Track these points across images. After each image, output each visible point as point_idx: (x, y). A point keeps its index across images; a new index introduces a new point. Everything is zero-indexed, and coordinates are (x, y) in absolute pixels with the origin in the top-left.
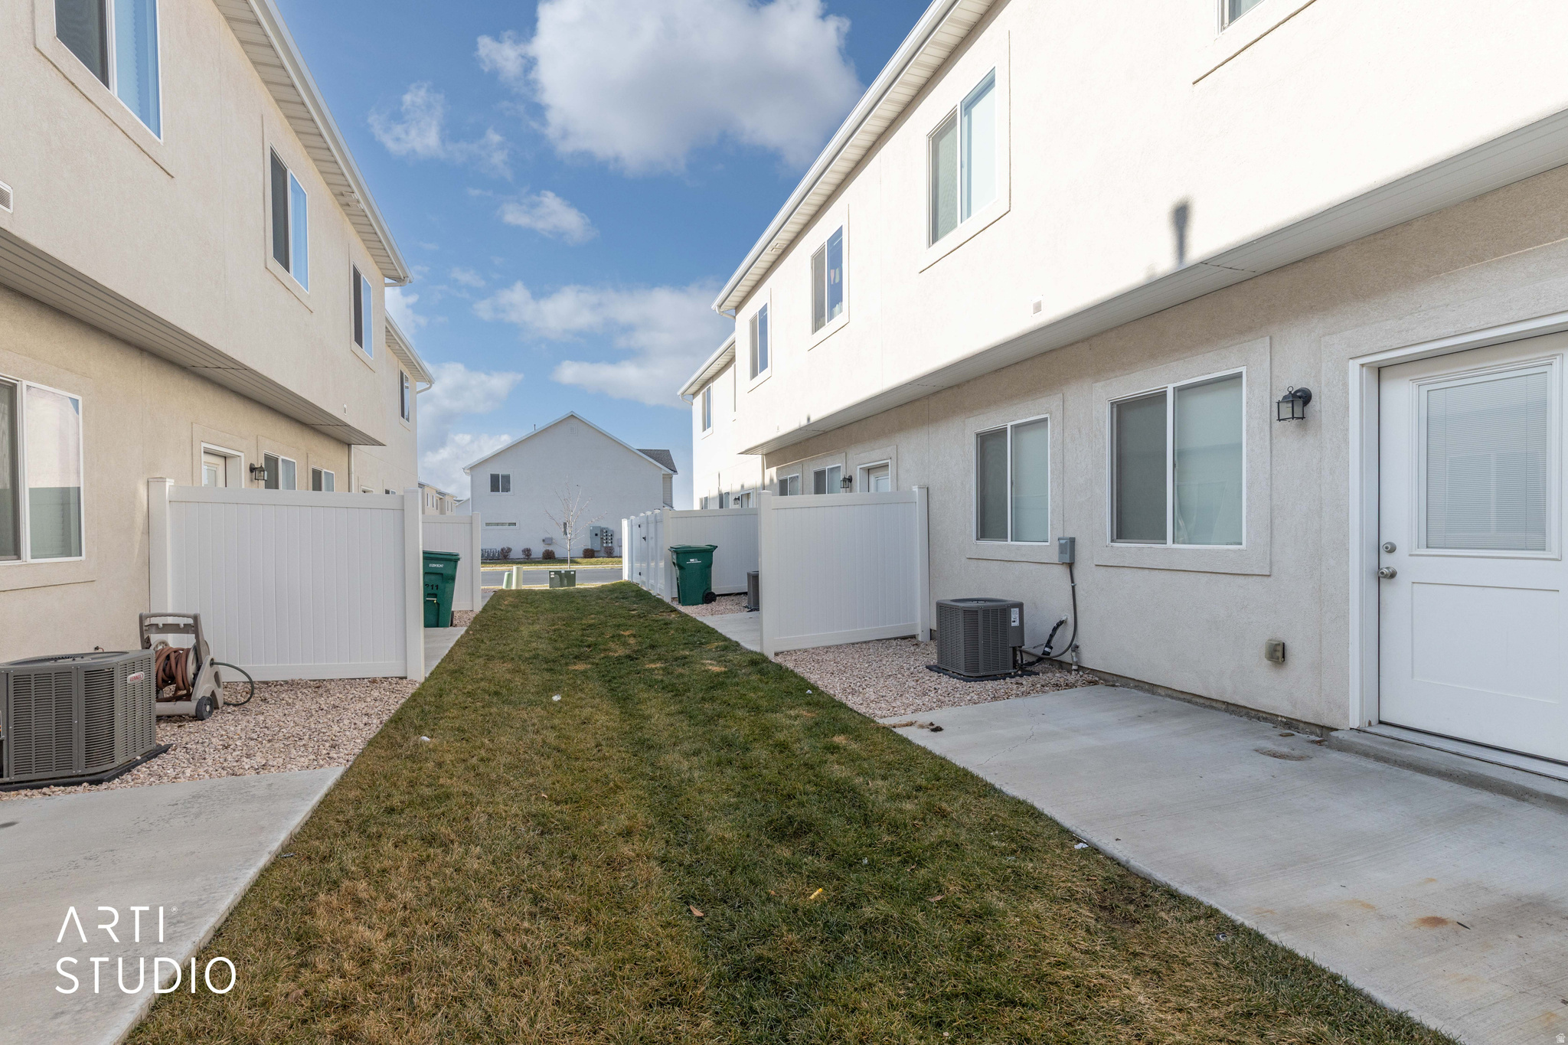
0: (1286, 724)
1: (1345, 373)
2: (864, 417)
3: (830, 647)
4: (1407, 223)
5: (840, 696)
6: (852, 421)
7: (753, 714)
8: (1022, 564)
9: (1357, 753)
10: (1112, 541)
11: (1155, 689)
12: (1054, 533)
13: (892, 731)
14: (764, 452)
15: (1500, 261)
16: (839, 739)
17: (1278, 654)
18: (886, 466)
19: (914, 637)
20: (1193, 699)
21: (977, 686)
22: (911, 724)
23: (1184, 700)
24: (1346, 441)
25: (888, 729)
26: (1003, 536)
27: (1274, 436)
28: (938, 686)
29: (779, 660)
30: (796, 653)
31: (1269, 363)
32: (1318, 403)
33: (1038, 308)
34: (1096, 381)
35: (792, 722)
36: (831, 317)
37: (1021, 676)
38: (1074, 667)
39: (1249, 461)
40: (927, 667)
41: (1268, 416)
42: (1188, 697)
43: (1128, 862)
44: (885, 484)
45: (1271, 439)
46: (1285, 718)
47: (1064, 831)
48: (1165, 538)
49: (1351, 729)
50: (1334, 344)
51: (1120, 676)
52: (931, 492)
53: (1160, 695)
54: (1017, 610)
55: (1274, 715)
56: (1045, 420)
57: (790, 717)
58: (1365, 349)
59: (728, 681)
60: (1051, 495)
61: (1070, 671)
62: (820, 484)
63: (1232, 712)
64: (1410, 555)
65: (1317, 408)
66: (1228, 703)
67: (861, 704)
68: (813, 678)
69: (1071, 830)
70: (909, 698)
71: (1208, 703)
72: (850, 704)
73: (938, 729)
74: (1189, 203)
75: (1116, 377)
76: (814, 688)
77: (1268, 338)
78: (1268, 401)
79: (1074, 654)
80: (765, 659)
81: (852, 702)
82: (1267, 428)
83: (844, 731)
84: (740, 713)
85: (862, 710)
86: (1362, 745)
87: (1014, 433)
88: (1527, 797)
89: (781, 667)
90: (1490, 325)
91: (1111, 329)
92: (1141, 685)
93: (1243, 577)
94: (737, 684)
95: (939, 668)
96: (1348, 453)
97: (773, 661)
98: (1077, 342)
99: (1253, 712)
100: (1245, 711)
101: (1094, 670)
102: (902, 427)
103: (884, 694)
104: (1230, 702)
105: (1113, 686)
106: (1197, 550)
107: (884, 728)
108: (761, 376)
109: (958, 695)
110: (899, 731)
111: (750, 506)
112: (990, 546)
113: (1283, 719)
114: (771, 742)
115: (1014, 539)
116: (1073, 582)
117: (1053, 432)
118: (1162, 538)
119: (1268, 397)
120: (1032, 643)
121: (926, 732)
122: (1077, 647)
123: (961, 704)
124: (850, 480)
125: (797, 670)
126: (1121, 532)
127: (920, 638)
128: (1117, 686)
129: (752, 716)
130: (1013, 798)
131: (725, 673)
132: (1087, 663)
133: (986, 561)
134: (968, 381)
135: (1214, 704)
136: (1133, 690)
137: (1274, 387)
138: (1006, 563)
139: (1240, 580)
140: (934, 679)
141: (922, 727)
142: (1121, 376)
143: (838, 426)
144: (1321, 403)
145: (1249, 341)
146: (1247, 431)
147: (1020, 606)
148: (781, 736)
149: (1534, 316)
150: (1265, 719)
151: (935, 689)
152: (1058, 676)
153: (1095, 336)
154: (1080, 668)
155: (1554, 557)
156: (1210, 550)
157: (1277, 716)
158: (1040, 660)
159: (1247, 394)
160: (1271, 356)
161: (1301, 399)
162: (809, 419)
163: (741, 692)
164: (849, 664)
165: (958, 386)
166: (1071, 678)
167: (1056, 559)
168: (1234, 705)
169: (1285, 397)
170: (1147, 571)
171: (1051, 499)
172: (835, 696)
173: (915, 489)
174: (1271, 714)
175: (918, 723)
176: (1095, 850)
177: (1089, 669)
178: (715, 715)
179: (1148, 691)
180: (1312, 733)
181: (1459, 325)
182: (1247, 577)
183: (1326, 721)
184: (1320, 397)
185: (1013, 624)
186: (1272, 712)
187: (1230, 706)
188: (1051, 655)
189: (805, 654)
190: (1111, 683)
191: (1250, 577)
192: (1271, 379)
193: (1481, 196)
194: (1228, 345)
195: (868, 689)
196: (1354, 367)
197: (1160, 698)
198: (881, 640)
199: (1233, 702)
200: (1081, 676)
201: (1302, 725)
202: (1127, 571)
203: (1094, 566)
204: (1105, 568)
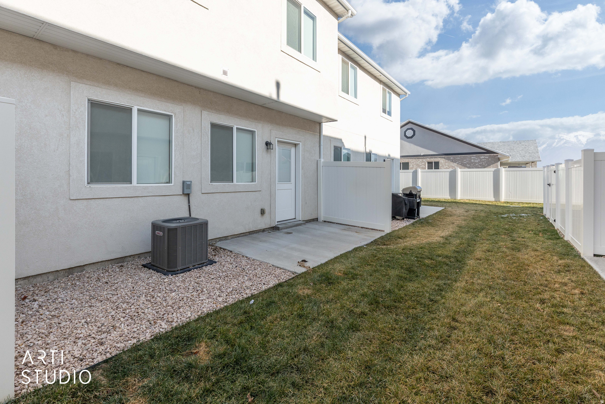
11: (227, 238)
12: (177, 178)
15: (292, 128)
17: (263, 212)
26: (128, 182)
31: (261, 131)
39: (257, 158)
41: (261, 146)
42: (238, 235)
45: (262, 153)
50: (273, 133)
53: (229, 239)
58: (278, 136)
60: (175, 158)
71: (244, 234)
73: (304, 261)
75: (213, 113)
77: (261, 124)
82: (261, 149)
92: (221, 239)
93: (255, 192)
96: (276, 160)
106: (244, 184)
112: (110, 188)
117: (176, 124)
118: (232, 180)
119: (261, 141)
133: (102, 200)
135: (246, 234)
136: (222, 242)
138: (129, 199)
146: (257, 149)
149: (295, 141)
155: (291, 183)
156: (247, 184)
159: (257, 138)
167: (179, 192)
170: (226, 193)
171: (175, 161)
181: (289, 138)
183: (272, 226)
187: (251, 232)
191: (257, 192)
192: (262, 136)
194: (252, 121)
201: (265, 229)
202: (217, 194)
203: (201, 194)
204: (207, 194)
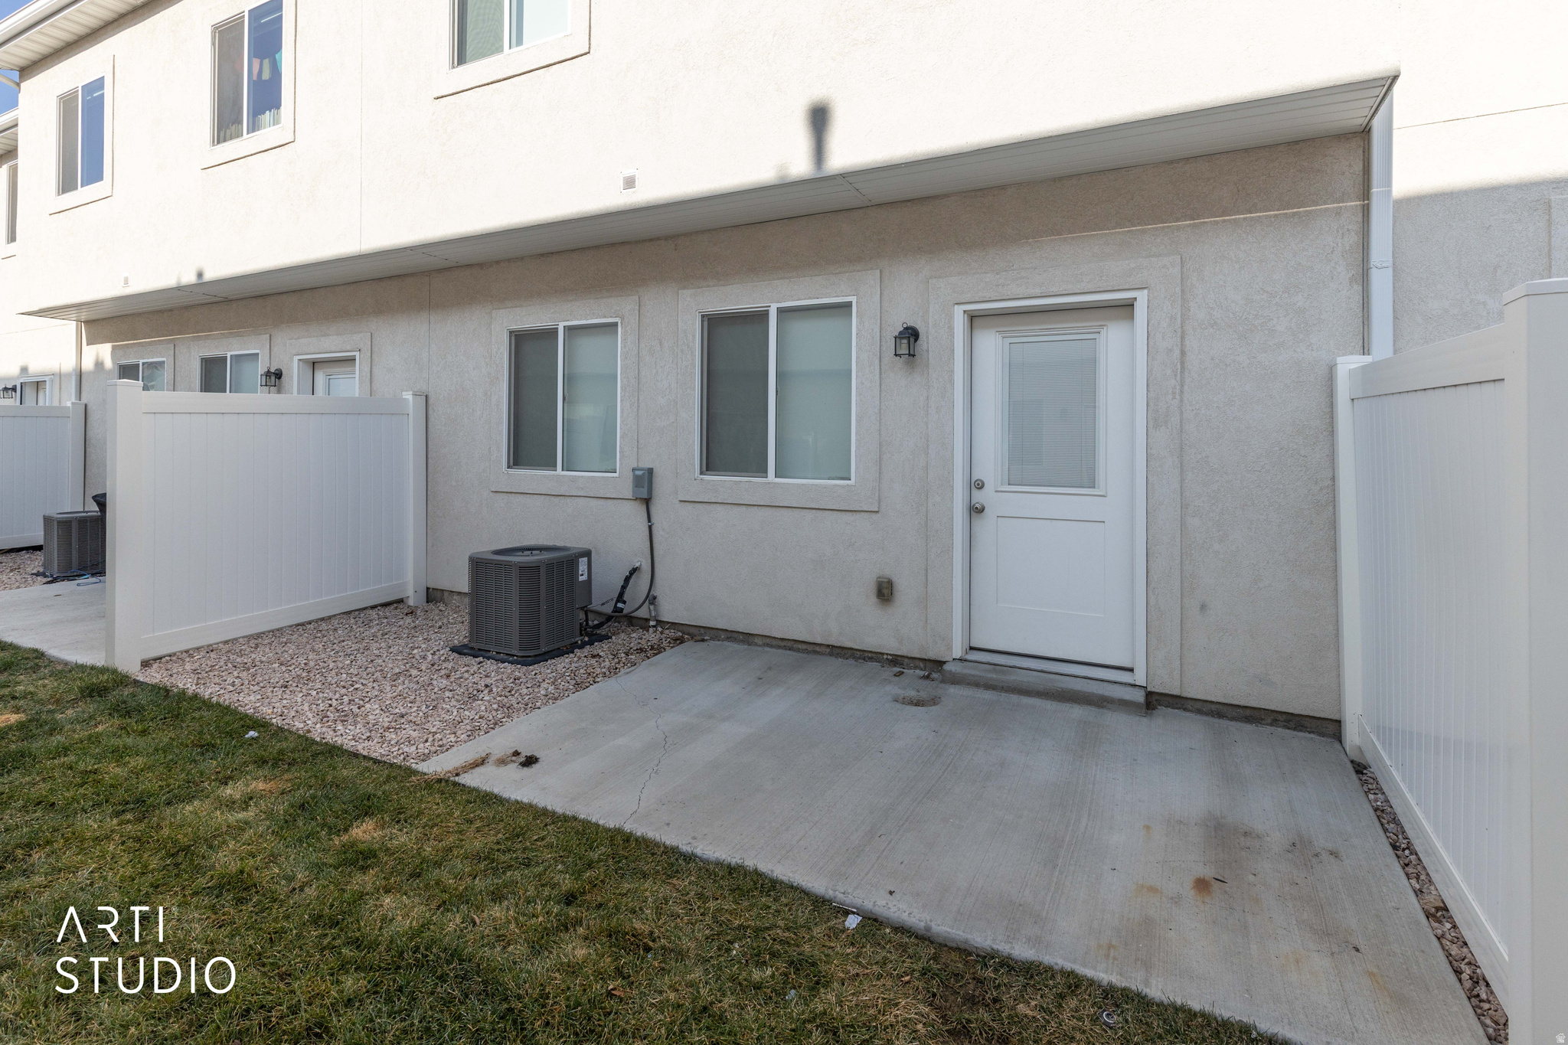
0: (892, 661)
1: (951, 317)
2: (309, 286)
3: (259, 636)
4: (1003, 188)
5: (319, 732)
6: (284, 290)
7: (129, 816)
8: (578, 499)
9: (968, 684)
10: (702, 473)
12: (625, 462)
13: (455, 784)
14: (83, 318)
15: (1073, 238)
16: (364, 832)
17: (885, 592)
18: (352, 360)
19: (401, 601)
20: (794, 646)
21: (545, 670)
22: (481, 762)
23: (785, 648)
24: (952, 382)
25: (447, 781)
26: (553, 465)
27: (883, 371)
28: (488, 681)
29: (154, 676)
30: (191, 656)
31: (879, 296)
32: (925, 343)
33: (630, 183)
34: (684, 288)
35: (241, 816)
36: (254, 127)
37: (591, 643)
38: (652, 623)
39: (859, 394)
40: (454, 650)
41: (878, 350)
42: (789, 644)
43: (928, 929)
44: (349, 386)
45: (880, 374)
46: (891, 655)
47: (819, 903)
48: (766, 471)
49: (954, 659)
50: (940, 288)
51: (709, 628)
52: (431, 401)
53: (756, 645)
54: (585, 559)
55: (880, 653)
56: (615, 325)
57: (230, 805)
58: (968, 297)
59: (36, 745)
60: (622, 417)
61: (646, 628)
62: (213, 375)
63: (837, 656)
64: (996, 491)
65: (925, 347)
66: (833, 646)
67: (368, 738)
68: (249, 702)
69: (827, 897)
70: (451, 709)
71: (810, 648)
72: (348, 744)
73: (530, 761)
74: (831, 106)
75: (708, 286)
76: (261, 724)
77: (878, 271)
78: (878, 334)
79: (652, 607)
80: (122, 680)
81: (345, 736)
82: (877, 362)
83: (365, 808)
84: (91, 824)
85: (376, 750)
86: (973, 676)
87: (566, 339)
88: (1105, 704)
89: (167, 691)
90: (1067, 292)
91: (703, 232)
92: (735, 635)
93: (850, 514)
94: (66, 750)
95: (472, 648)
96: (953, 394)
97: (141, 679)
98: (659, 239)
99: (858, 653)
100: (850, 652)
101: (675, 623)
102: (381, 309)
103: (403, 711)
104: (836, 645)
105: (703, 640)
106: (803, 485)
107: (440, 781)
108: (83, 193)
109: (525, 691)
110: (469, 779)
111: (41, 403)
112: (529, 477)
113: (889, 657)
114: (202, 881)
115: (565, 468)
116: (649, 521)
117: (624, 340)
118: (763, 470)
119: (878, 331)
120: (602, 599)
121: (513, 771)
122: (655, 598)
123: (538, 704)
124: (279, 375)
125: (206, 693)
126: (711, 463)
127: (411, 602)
128: (707, 640)
129: (129, 821)
130: (719, 864)
131: (21, 726)
132: (666, 617)
133: (522, 496)
134: (498, 262)
135: (817, 649)
136: (726, 643)
137: (883, 322)
138: (553, 498)
139: (848, 517)
140: (475, 668)
141: (502, 762)
142: (714, 286)
143: (258, 293)
144: (928, 343)
145: (858, 271)
146: (857, 363)
147: (587, 554)
148: (225, 859)
149: (1098, 290)
150: (871, 659)
151: (487, 686)
152: (636, 638)
153: (682, 235)
154: (660, 622)
155: (1102, 494)
156: (817, 485)
157: (883, 654)
158: (609, 618)
159: (857, 325)
160: (881, 290)
161: (911, 335)
162: (200, 275)
163: (82, 766)
164: (312, 664)
165: (481, 265)
166: (652, 637)
167: (628, 493)
168: (840, 647)
169: (900, 333)
170: (744, 508)
171: (622, 422)
172: (309, 731)
173: (408, 396)
174: (875, 653)
175: (492, 759)
176: (872, 922)
177: (668, 623)
178: (18, 846)
179: (743, 642)
180: (916, 668)
181: (1044, 288)
182: (854, 513)
183: (932, 654)
184: (927, 337)
185: (581, 579)
186: (879, 651)
187: (834, 649)
188: (625, 612)
189: (213, 655)
190: (699, 638)
191: (858, 513)
192: (881, 313)
193: (1061, 179)
194: (837, 271)
195: (368, 706)
196: (959, 311)
197: (760, 649)
198: (350, 612)
199: (839, 644)
200: (662, 633)
201: (906, 660)
202: (719, 508)
203: (678, 502)
204: (692, 505)
